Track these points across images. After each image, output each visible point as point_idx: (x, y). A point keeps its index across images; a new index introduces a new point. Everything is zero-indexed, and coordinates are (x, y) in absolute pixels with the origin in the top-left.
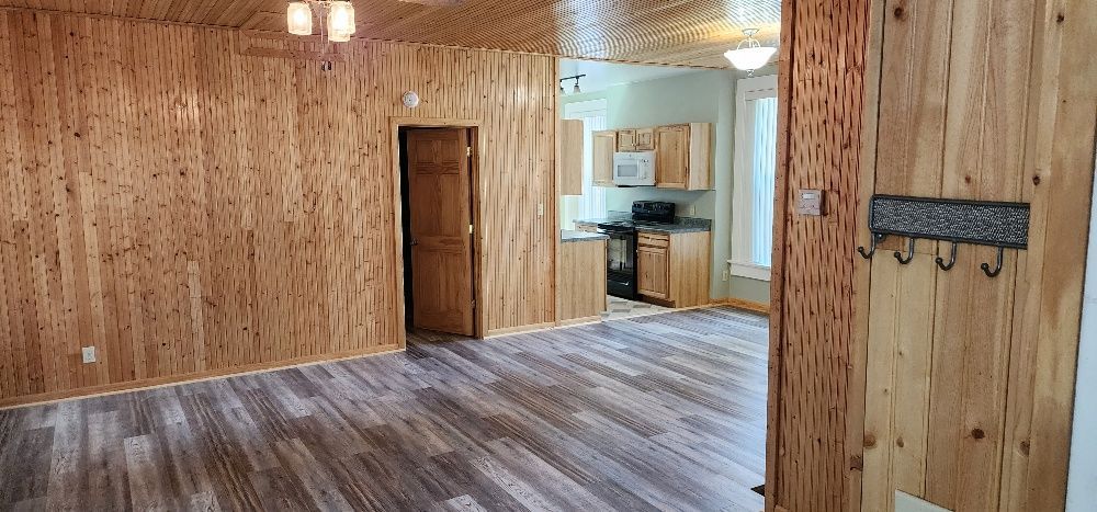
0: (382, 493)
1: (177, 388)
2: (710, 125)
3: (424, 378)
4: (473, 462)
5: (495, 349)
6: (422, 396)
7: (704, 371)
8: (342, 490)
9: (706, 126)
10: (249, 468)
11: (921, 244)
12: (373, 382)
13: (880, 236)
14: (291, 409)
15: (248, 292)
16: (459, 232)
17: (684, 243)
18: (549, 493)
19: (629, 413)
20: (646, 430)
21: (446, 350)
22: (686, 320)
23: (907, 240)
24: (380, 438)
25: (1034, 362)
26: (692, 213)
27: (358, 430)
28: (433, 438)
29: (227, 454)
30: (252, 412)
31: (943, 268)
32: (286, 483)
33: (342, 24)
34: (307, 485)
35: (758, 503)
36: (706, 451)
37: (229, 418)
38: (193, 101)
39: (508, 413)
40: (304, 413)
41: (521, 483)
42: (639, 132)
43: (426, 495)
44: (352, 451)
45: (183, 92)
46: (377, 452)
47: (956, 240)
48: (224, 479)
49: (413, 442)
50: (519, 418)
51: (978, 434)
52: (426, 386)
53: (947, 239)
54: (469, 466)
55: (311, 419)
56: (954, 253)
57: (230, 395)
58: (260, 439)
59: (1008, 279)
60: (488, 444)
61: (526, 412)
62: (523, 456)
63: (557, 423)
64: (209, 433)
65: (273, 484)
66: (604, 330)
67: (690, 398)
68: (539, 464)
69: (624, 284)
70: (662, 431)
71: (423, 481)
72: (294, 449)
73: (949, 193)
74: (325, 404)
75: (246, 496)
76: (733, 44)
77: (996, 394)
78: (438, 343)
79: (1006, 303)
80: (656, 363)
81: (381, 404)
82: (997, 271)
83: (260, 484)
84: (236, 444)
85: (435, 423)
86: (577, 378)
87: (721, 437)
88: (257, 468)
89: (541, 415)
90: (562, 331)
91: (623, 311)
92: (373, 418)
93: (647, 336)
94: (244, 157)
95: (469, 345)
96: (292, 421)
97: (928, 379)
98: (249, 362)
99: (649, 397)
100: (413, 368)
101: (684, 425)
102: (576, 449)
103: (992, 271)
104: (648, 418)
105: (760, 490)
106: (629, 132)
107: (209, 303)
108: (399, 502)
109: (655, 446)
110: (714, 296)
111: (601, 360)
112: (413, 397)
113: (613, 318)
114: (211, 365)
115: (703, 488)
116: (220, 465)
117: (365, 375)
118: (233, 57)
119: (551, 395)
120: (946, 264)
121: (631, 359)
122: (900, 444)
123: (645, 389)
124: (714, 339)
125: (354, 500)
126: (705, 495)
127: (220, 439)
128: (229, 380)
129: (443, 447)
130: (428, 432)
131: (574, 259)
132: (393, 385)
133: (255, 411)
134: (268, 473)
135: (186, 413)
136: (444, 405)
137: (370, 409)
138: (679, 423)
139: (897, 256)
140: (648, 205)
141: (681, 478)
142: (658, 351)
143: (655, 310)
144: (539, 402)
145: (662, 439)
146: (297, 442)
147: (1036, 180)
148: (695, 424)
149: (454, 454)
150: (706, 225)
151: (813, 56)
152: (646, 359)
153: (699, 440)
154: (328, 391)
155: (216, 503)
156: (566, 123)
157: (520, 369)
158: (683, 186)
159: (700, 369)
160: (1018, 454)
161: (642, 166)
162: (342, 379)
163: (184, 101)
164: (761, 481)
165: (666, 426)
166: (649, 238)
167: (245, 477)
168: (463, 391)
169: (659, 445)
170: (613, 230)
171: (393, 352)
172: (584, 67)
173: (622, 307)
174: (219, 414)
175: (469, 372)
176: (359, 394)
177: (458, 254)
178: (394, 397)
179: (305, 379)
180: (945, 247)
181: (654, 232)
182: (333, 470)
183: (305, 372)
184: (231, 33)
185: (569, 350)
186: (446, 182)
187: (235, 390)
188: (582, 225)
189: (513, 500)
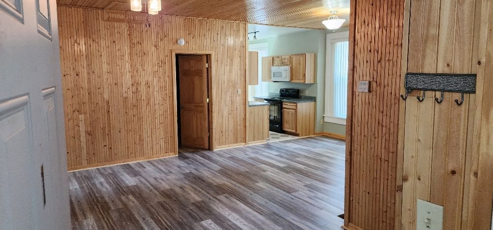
0: (171, 219)
1: (74, 172)
2: (315, 54)
3: (187, 168)
4: (211, 205)
5: (219, 155)
6: (187, 176)
7: (314, 164)
8: (152, 218)
9: (313, 55)
10: (109, 208)
11: (428, 93)
12: (164, 170)
13: (410, 90)
14: (127, 182)
15: (107, 129)
16: (202, 102)
17: (303, 107)
18: (246, 218)
19: (281, 183)
20: (289, 190)
21: (196, 155)
22: (305, 142)
23: (422, 92)
24: (168, 195)
25: (480, 138)
26: (307, 93)
27: (158, 191)
28: (193, 195)
29: (98, 202)
30: (109, 183)
31: (438, 102)
32: (127, 215)
33: (155, 7)
34: (136, 216)
35: (341, 222)
36: (317, 199)
37: (99, 186)
38: (82, 42)
39: (226, 183)
40: (133, 184)
41: (234, 214)
42: (283, 57)
43: (191, 219)
44: (156, 200)
45: (78, 37)
46: (167, 201)
47: (443, 91)
48: (98, 213)
49: (183, 196)
50: (231, 185)
51: (453, 172)
52: (188, 171)
53: (439, 90)
54: (210, 207)
55: (137, 186)
56: (442, 96)
57: (99, 176)
58: (113, 196)
59: (466, 106)
60: (218, 197)
61: (234, 183)
62: (233, 202)
63: (249, 187)
64: (89, 193)
65: (121, 215)
66: (268, 146)
67: (309, 176)
68: (242, 206)
69: (277, 126)
70: (296, 191)
71: (189, 214)
72: (129, 200)
73: (440, 71)
74: (143, 180)
75: (108, 220)
76: (326, 18)
77: (461, 156)
78: (192, 152)
79: (465, 116)
80: (292, 161)
81: (168, 180)
82: (461, 103)
83: (115, 216)
84: (102, 198)
85: (193, 187)
86: (258, 168)
87: (323, 193)
88: (113, 208)
89: (241, 184)
90: (249, 147)
91: (277, 138)
92: (165, 186)
93: (287, 149)
94: (105, 67)
95: (207, 153)
96: (128, 187)
97: (431, 150)
98: (107, 161)
99: (290, 176)
100: (182, 163)
101: (306, 188)
102: (259, 199)
103: (459, 103)
104: (290, 185)
105: (342, 216)
106: (278, 57)
107: (89, 133)
108: (179, 223)
109: (293, 197)
110: (317, 131)
111: (267, 160)
112: (182, 176)
113: (272, 141)
114: (90, 163)
115: (316, 216)
116: (95, 207)
117: (160, 166)
118: (101, 22)
119: (246, 175)
120: (439, 101)
121: (281, 159)
122: (419, 179)
123: (288, 172)
124: (317, 150)
125: (158, 222)
126: (317, 219)
127: (95, 195)
128: (97, 169)
129: (198, 199)
130: (190, 192)
131: (254, 114)
132: (173, 171)
133: (110, 183)
134: (118, 210)
135: (78, 184)
136: (197, 180)
137: (163, 182)
138: (303, 187)
139: (418, 98)
140: (287, 90)
141: (306, 211)
142: (293, 156)
143: (290, 138)
144: (240, 178)
145: (296, 194)
146: (131, 197)
147: (479, 63)
148: (310, 187)
149: (202, 202)
150: (313, 99)
151: (365, 22)
152: (287, 159)
153: (313, 195)
154: (144, 174)
155: (95, 224)
156: (251, 53)
157: (231, 164)
158: (303, 81)
159: (312, 163)
160: (472, 177)
161: (284, 73)
162: (149, 168)
163: (78, 42)
164: (343, 212)
165: (298, 189)
166: (288, 105)
167: (108, 212)
168: (205, 173)
169: (296, 197)
170: (272, 101)
171: (173, 156)
172: (258, 28)
173: (275, 136)
174: (94, 184)
175: (208, 166)
176: (158, 175)
177: (202, 112)
178: (174, 177)
179: (133, 169)
180: (438, 94)
181: (290, 102)
182: (148, 209)
183: (133, 166)
184: (100, 11)
185: (253, 155)
186: (196, 80)
187: (101, 174)
188: (257, 99)
189: (230, 221)
